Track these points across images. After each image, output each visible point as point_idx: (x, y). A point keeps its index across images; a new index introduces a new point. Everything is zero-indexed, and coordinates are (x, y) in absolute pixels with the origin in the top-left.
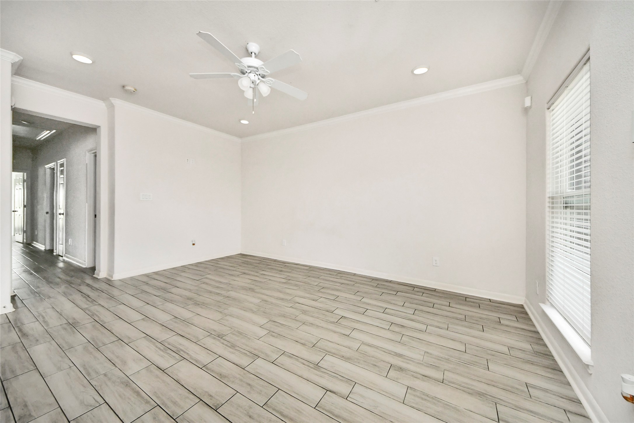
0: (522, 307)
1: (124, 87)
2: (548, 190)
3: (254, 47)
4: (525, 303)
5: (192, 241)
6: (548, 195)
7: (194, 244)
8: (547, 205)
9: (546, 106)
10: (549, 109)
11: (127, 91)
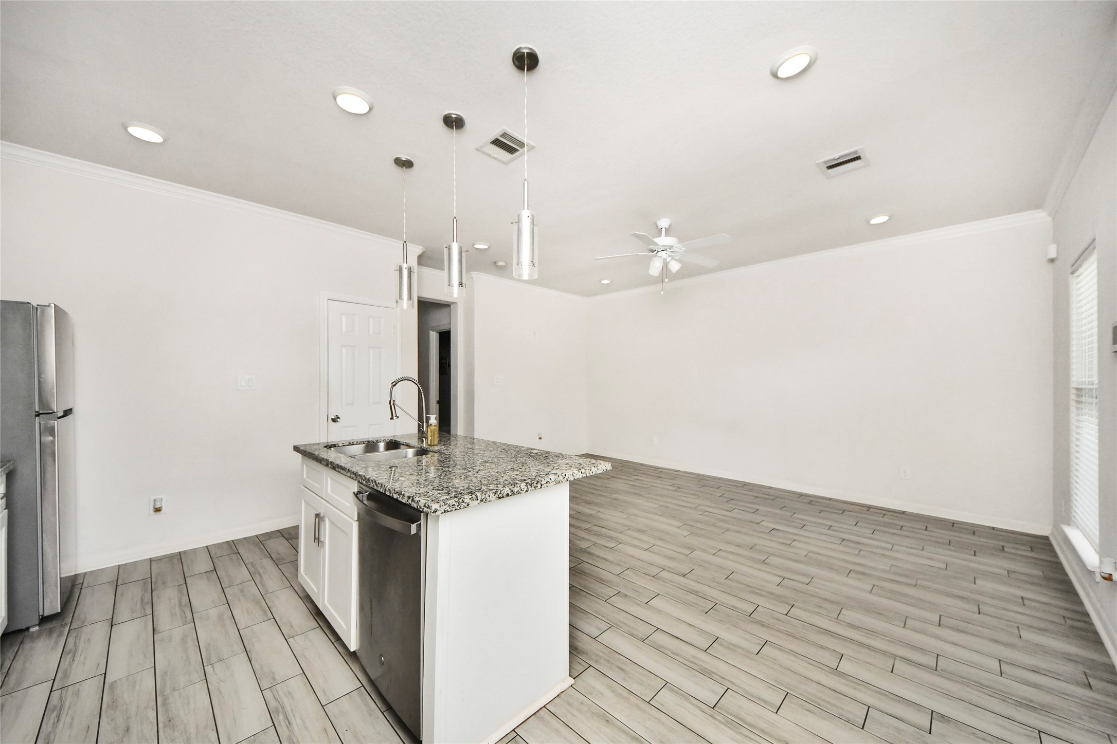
0: (1047, 538)
1: (495, 263)
2: (1074, 379)
3: (664, 223)
4: (1052, 534)
5: (539, 434)
6: (1074, 385)
7: (540, 438)
8: (1073, 397)
9: (1070, 270)
10: (1073, 273)
11: (498, 266)
